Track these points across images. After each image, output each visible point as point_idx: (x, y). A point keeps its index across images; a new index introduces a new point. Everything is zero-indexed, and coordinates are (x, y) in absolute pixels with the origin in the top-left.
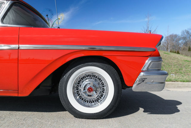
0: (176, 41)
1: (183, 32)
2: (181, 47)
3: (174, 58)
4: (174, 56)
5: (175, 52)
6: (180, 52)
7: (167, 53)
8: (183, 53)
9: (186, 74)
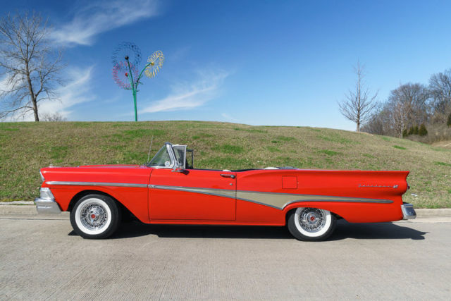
0: (418, 101)
1: (434, 79)
2: (429, 115)
3: (414, 158)
4: (415, 155)
5: (417, 128)
6: (429, 128)
7: (400, 146)
8: (436, 129)
9: (437, 192)
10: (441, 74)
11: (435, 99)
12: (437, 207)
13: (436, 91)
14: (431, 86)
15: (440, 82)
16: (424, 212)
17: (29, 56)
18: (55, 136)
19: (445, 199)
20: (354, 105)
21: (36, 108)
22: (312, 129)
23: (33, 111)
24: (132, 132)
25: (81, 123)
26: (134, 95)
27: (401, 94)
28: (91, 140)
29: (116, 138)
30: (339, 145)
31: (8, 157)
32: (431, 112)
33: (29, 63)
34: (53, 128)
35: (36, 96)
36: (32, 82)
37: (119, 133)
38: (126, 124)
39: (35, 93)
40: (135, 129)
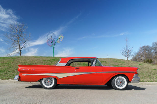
0: (149, 51)
1: (153, 44)
3: (146, 68)
4: (146, 67)
5: (149, 60)
6: (153, 60)
7: (141, 64)
8: (155, 60)
9: (153, 78)
10: (155, 42)
11: (154, 50)
12: (152, 82)
13: (155, 48)
14: (153, 46)
15: (155, 45)
16: (147, 83)
17: (20, 36)
18: (28, 60)
19: (155, 79)
20: (125, 51)
21: (21, 53)
22: (112, 59)
23: (20, 54)
24: (53, 59)
25: (36, 57)
26: (54, 49)
27: (143, 49)
28: (40, 62)
29: (48, 61)
30: (121, 64)
31: (13, 67)
32: (154, 55)
33: (19, 39)
34: (28, 58)
35: (21, 49)
36: (20, 45)
37: (49, 60)
38: (51, 57)
39: (21, 48)
40: (54, 58)
